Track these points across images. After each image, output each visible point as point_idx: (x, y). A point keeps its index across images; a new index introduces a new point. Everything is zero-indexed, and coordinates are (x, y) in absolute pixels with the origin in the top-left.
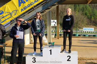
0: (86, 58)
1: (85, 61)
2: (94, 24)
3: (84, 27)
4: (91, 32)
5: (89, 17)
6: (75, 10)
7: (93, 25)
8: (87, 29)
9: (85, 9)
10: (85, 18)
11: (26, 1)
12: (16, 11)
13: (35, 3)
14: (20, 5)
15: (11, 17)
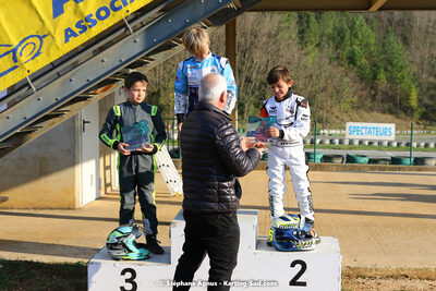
0: (377, 270)
2: (386, 105)
3: (352, 120)
4: (376, 144)
5: (368, 71)
6: (302, 38)
7: (384, 112)
8: (364, 131)
9: (348, 33)
10: (346, 79)
12: (41, 38)
13: (131, 1)
14: (58, 11)
15: (15, 67)
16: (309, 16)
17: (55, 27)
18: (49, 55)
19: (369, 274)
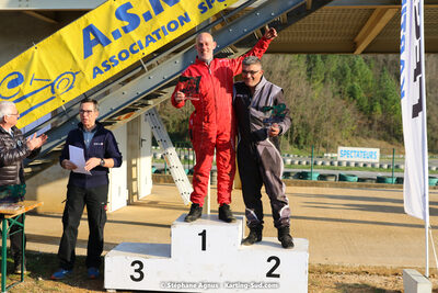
0: (343, 267)
1: (338, 278)
2: (382, 133)
3: (344, 146)
4: (369, 166)
5: (366, 104)
6: (310, 75)
7: (379, 139)
8: (353, 154)
9: (349, 72)
10: (347, 110)
11: (111, 38)
12: (74, 75)
13: (147, 46)
14: (88, 53)
15: (52, 98)
16: (316, 58)
17: (85, 66)
18: (79, 87)
19: (336, 270)
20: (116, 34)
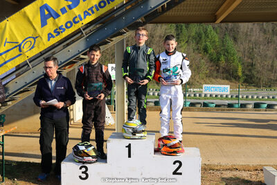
0: (220, 166)
1: (218, 174)
2: (225, 75)
4: (219, 96)
6: (178, 39)
8: (213, 89)
10: (203, 61)
11: (60, 13)
12: (34, 39)
13: (85, 18)
14: (44, 23)
15: (20, 55)
16: (182, 26)
17: (42, 33)
18: (39, 47)
19: (216, 168)
20: (63, 11)
